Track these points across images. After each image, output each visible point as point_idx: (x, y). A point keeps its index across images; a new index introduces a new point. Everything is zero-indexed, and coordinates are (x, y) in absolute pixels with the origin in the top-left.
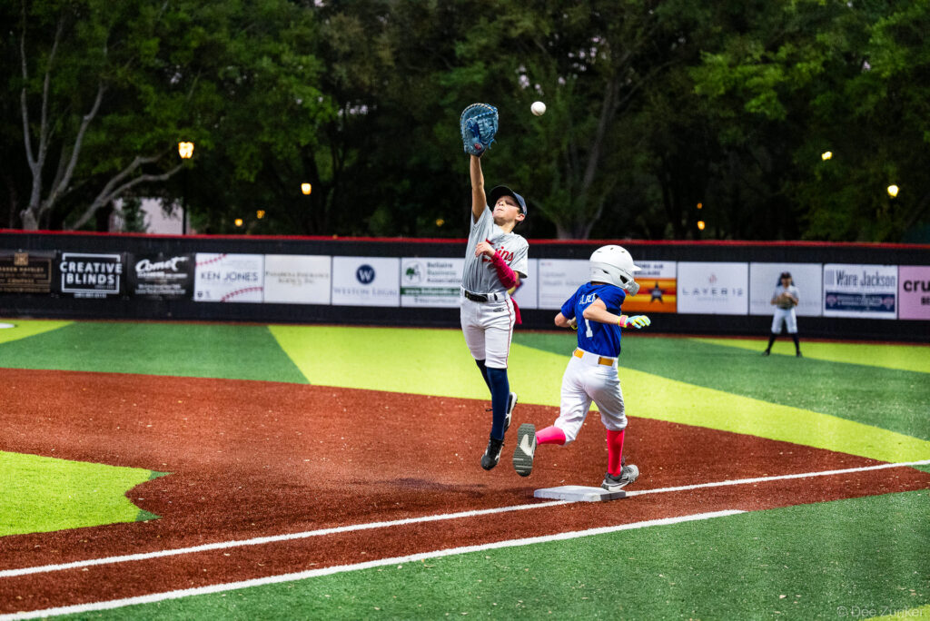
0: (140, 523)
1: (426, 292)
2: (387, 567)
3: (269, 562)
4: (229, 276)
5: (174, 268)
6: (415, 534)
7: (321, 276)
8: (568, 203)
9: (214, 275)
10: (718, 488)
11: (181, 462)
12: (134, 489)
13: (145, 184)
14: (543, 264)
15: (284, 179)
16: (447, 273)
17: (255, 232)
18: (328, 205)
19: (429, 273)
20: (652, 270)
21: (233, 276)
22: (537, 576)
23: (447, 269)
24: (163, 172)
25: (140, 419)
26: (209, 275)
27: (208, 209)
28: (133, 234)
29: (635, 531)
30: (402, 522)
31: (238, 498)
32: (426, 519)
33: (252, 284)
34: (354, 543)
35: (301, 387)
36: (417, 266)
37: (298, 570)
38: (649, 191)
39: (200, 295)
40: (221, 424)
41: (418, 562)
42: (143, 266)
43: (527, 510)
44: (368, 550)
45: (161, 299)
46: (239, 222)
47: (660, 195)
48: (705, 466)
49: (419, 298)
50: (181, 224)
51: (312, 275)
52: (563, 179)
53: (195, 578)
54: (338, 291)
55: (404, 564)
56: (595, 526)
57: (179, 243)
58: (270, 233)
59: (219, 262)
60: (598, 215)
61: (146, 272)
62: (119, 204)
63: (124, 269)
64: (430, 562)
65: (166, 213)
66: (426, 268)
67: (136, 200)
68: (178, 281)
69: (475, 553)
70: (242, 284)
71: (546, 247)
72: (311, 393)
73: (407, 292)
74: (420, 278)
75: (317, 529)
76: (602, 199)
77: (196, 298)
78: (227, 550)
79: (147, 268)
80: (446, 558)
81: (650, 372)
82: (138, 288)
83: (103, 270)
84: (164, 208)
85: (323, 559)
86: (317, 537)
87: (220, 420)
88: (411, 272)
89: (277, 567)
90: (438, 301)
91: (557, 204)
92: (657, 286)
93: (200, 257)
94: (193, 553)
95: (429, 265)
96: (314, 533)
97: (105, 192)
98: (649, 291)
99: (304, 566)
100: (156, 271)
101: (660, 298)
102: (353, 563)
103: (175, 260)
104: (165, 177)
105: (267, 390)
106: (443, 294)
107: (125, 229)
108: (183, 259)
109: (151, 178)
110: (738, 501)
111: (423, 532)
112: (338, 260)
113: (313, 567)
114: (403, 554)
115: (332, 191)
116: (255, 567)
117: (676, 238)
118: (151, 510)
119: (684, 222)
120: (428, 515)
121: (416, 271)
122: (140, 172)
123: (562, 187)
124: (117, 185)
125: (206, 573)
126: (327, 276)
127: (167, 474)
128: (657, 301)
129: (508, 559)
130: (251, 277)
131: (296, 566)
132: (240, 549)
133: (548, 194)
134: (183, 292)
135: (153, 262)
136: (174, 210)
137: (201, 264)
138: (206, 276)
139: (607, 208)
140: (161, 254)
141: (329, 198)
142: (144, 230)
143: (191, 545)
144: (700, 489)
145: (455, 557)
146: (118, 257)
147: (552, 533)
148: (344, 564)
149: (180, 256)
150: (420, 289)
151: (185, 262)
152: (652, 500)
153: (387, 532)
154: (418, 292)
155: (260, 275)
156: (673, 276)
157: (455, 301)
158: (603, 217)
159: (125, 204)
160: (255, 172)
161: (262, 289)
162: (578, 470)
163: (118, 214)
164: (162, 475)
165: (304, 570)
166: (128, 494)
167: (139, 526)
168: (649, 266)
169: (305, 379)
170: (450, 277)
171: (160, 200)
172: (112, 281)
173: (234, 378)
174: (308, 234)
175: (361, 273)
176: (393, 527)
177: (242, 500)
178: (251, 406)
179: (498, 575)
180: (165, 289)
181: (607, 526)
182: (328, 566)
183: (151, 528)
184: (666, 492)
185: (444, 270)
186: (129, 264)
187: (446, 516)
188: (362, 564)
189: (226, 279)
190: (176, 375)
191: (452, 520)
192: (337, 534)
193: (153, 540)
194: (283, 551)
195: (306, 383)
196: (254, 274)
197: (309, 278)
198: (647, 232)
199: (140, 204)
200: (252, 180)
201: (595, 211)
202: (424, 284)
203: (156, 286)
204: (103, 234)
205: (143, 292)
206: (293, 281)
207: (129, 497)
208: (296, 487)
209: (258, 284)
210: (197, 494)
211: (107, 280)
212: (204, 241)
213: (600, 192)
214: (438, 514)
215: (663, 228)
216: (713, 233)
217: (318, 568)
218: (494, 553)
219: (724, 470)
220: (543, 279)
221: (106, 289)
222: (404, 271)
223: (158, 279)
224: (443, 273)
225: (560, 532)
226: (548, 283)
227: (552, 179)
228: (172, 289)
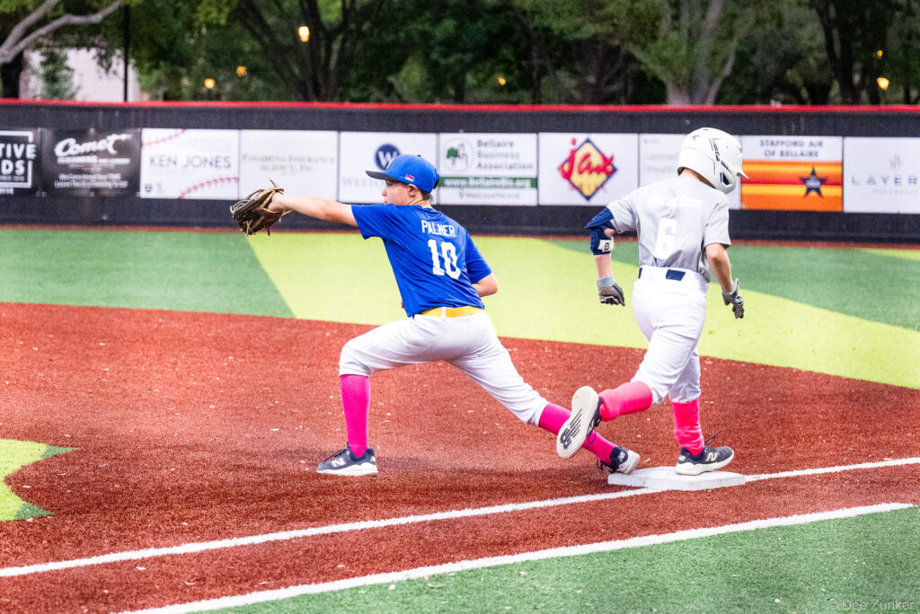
0: (20, 522)
1: (477, 183)
2: (372, 588)
3: (201, 580)
4: (190, 162)
5: (112, 151)
6: (420, 538)
7: (323, 160)
8: (683, 52)
9: (169, 160)
10: (876, 470)
11: (92, 432)
12: (19, 472)
13: (71, 28)
14: (646, 142)
15: (271, 20)
16: (506, 156)
17: (234, 97)
18: (334, 58)
19: (480, 154)
20: (806, 149)
21: (197, 162)
22: (593, 601)
23: (507, 150)
24: (95, 11)
25: (40, 369)
26: (161, 161)
27: (162, 63)
28: (56, 101)
29: (745, 533)
30: (403, 521)
31: (168, 486)
32: (439, 516)
33: (223, 173)
34: (328, 552)
35: (281, 321)
36: (462, 145)
37: (241, 592)
38: (805, 34)
39: (149, 189)
40: (159, 376)
41: (420, 580)
42: (66, 148)
43: (589, 503)
44: (349, 562)
45: (92, 194)
46: (210, 84)
47: (821, 39)
48: (861, 437)
49: (466, 191)
50: (121, 85)
51: (310, 160)
52: (676, 18)
53: (91, 603)
54: (348, 182)
55: (399, 584)
56: (686, 526)
57: (117, 114)
58: (253, 98)
59: (175, 139)
60: (727, 70)
61: (70, 156)
62: (35, 58)
63: (38, 152)
64: (437, 580)
65: (103, 71)
66: (476, 149)
67: (57, 51)
68: (116, 169)
69: (505, 566)
70: (211, 173)
71: (650, 116)
72: (296, 330)
73: (448, 182)
74: (467, 163)
75: (278, 530)
76: (733, 45)
77: (143, 194)
78: (143, 562)
79: (71, 151)
80: (460, 574)
81: (796, 300)
82: (58, 180)
83: (9, 154)
84: (100, 64)
85: (281, 575)
86: (275, 543)
87: (157, 371)
88: (453, 153)
89: (212, 586)
90: (493, 196)
91: (667, 54)
92: (813, 173)
93: (149, 134)
94: (92, 567)
95: (480, 143)
96: (272, 537)
97: (10, 40)
98: (803, 181)
99: (252, 585)
100: (86, 154)
101: (818, 190)
102: (324, 581)
103: (113, 138)
104: (96, 18)
105: (232, 326)
106: (500, 187)
107: (44, 93)
108: (123, 137)
109: (76, 19)
110: (904, 490)
111: (432, 534)
112: (349, 137)
113: (265, 587)
114: (400, 568)
115: (340, 37)
116: (180, 587)
117: (844, 102)
118: (39, 502)
119: (857, 78)
120: (442, 510)
121: (461, 153)
122: (61, 11)
123: (676, 28)
124: (29, 31)
125: (108, 595)
126: (332, 160)
127: (69, 450)
128: (813, 193)
129: (553, 576)
130: (222, 163)
131: (240, 586)
132: (161, 560)
133: (654, 38)
134: (124, 184)
135: (80, 142)
136: (114, 66)
137: (150, 144)
138: (157, 161)
139: (742, 59)
140: (92, 131)
141: (336, 46)
142: (72, 96)
143: (91, 554)
144: (849, 472)
145: (475, 573)
146: (30, 135)
147: (622, 537)
148: (310, 583)
149: (118, 134)
150: (467, 179)
151: (126, 141)
152: (775, 488)
153: (379, 535)
154: (463, 183)
155: (234, 160)
156: (839, 159)
157: (517, 196)
158: (735, 70)
159: (43, 59)
160: (227, 10)
161: (237, 179)
162: (670, 443)
163: (34, 72)
164: (62, 451)
165: (251, 591)
166: (8, 480)
167: (18, 526)
168: (802, 144)
169: (287, 310)
170: (510, 161)
171: (93, 52)
172: (21, 170)
173: (187, 309)
174: (306, 99)
175: (381, 154)
176: (390, 528)
177: (173, 488)
178: (206, 349)
179: (536, 600)
180: (97, 180)
181: (705, 526)
182: (287, 586)
183: (37, 529)
184: (798, 477)
185: (501, 150)
186: (46, 146)
187: (468, 512)
188: (337, 582)
189: (186, 166)
190: (102, 304)
191: (478, 517)
192: (305, 538)
193: (35, 547)
194: (223, 563)
195: (288, 316)
196: (226, 159)
197: (307, 164)
198: (804, 93)
199: (66, 58)
200: (223, 22)
201: (724, 62)
202: (473, 171)
203: (85, 177)
204: (11, 101)
205: (67, 185)
206: (282, 168)
207: (9, 484)
208: (254, 468)
209: (232, 172)
210: (108, 479)
211: (15, 168)
212: (154, 110)
213: (731, 34)
214: (457, 509)
215: (827, 88)
216: (900, 95)
217: (271, 589)
218: (533, 567)
219: (888, 443)
220: (645, 163)
221: (12, 181)
222: (444, 153)
223: (88, 165)
224: (501, 155)
225: (635, 536)
226: (650, 169)
227: (658, 18)
228: (108, 180)
